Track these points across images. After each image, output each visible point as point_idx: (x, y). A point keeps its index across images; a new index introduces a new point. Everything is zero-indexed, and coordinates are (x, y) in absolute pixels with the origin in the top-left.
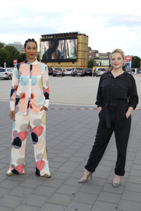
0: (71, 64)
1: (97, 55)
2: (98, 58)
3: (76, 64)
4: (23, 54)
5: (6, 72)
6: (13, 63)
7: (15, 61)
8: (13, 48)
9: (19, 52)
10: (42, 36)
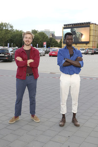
0: (85, 45)
7: (44, 43)
8: (44, 33)
9: (47, 37)
10: (64, 25)
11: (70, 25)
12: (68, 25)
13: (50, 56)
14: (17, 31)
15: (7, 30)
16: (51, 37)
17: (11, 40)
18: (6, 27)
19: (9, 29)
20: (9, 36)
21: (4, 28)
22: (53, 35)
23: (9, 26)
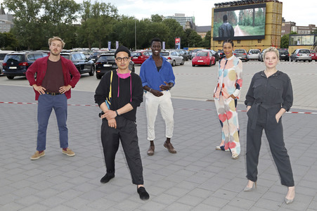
0: (255, 42)
1: (294, 29)
2: (295, 34)
3: (263, 42)
4: (187, 30)
5: (170, 56)
6: (174, 42)
7: (177, 40)
8: (174, 21)
9: (182, 27)
10: (216, 5)
11: (227, 3)
12: (224, 4)
13: (194, 66)
14: (125, 18)
15: (107, 16)
16: (189, 27)
17: (113, 35)
18: (104, 11)
19: (111, 14)
20: (111, 27)
21: (101, 13)
22: (192, 24)
23: (110, 9)
